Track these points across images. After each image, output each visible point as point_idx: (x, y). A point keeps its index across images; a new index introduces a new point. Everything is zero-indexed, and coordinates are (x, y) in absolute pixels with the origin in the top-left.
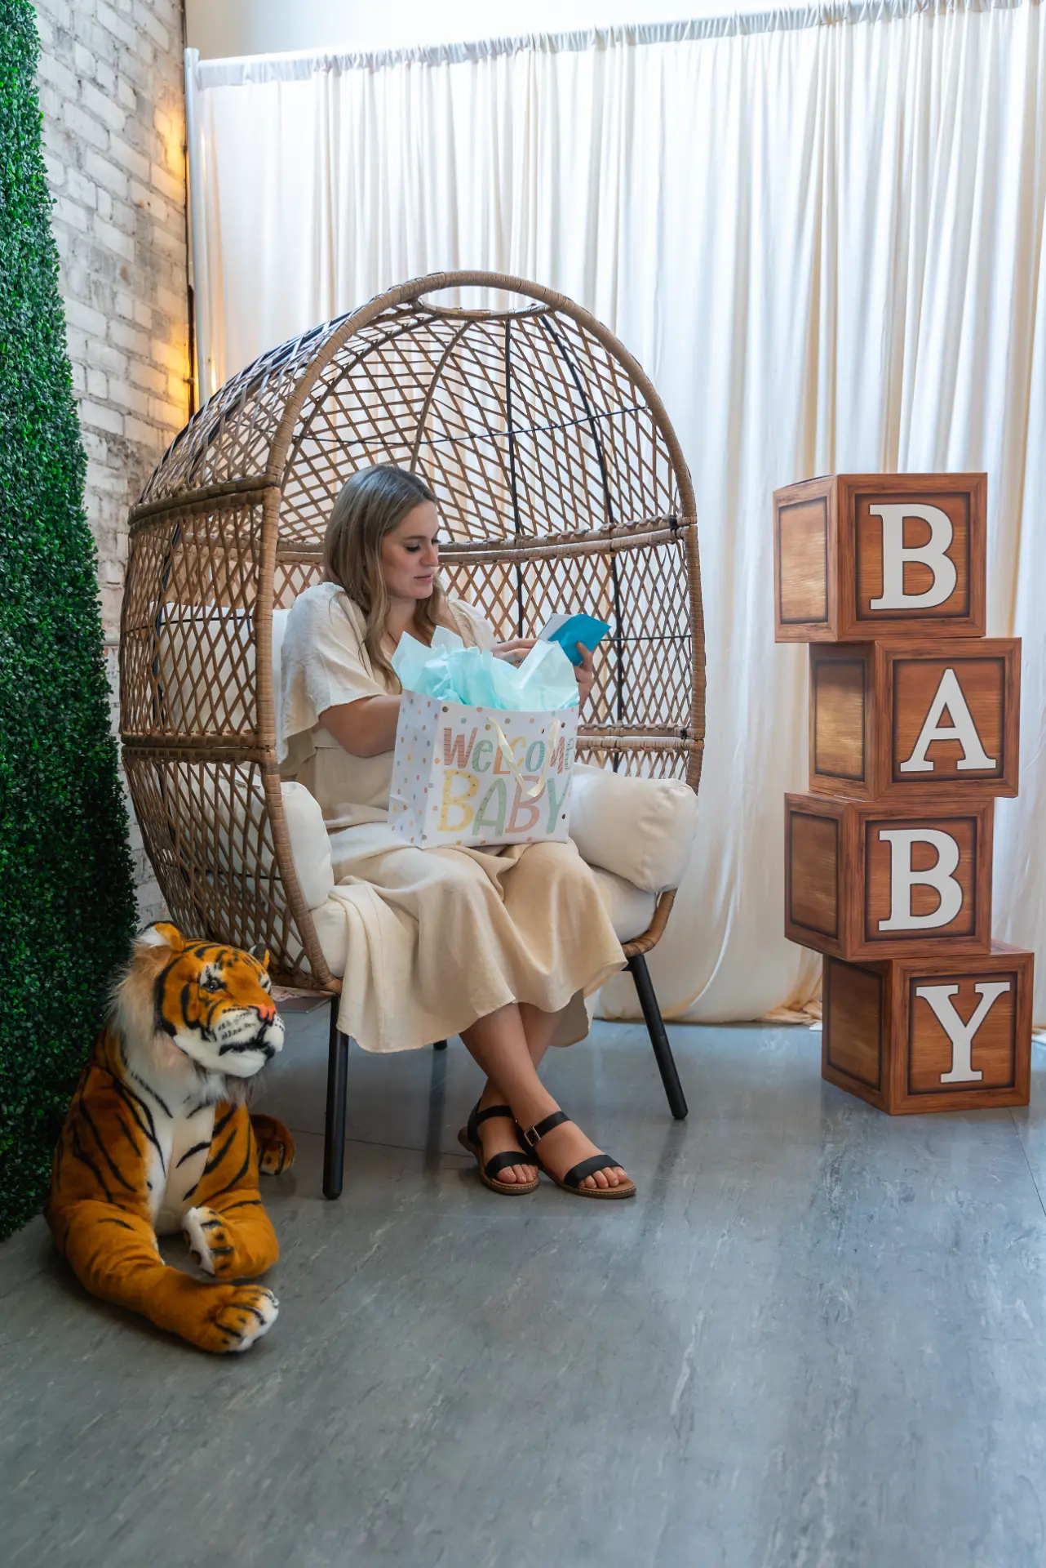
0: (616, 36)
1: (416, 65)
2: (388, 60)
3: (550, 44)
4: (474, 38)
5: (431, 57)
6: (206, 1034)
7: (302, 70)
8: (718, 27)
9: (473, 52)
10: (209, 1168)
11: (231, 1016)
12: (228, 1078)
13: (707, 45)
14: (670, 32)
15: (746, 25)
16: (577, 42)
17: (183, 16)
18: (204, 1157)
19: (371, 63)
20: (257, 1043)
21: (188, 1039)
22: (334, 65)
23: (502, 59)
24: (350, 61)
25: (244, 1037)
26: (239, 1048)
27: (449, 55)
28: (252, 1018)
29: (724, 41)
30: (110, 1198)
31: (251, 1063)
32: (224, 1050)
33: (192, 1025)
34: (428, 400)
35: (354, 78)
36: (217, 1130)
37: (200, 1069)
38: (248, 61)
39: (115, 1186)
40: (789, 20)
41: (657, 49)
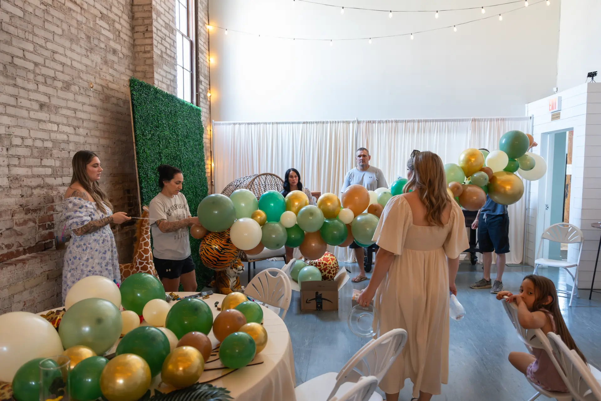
0: (275, 123)
1: (246, 125)
2: (242, 124)
3: (266, 123)
4: (255, 122)
5: (249, 124)
6: (236, 269)
7: (230, 124)
8: (289, 123)
9: (255, 124)
10: (236, 283)
11: (240, 267)
12: (238, 274)
13: (287, 125)
14: (283, 123)
15: (293, 123)
16: (269, 123)
17: (210, 111)
18: (235, 282)
19: (240, 124)
20: (242, 270)
21: (234, 270)
22: (235, 124)
23: (259, 125)
24: (237, 124)
25: (241, 269)
26: (240, 270)
27: (251, 124)
28: (242, 267)
29: (290, 125)
30: (226, 287)
31: (242, 271)
32: (239, 270)
33: (235, 268)
34: (251, 187)
35: (237, 126)
36: (236, 279)
37: (235, 273)
38: (221, 122)
39: (227, 286)
40: (299, 123)
41: (280, 125)
